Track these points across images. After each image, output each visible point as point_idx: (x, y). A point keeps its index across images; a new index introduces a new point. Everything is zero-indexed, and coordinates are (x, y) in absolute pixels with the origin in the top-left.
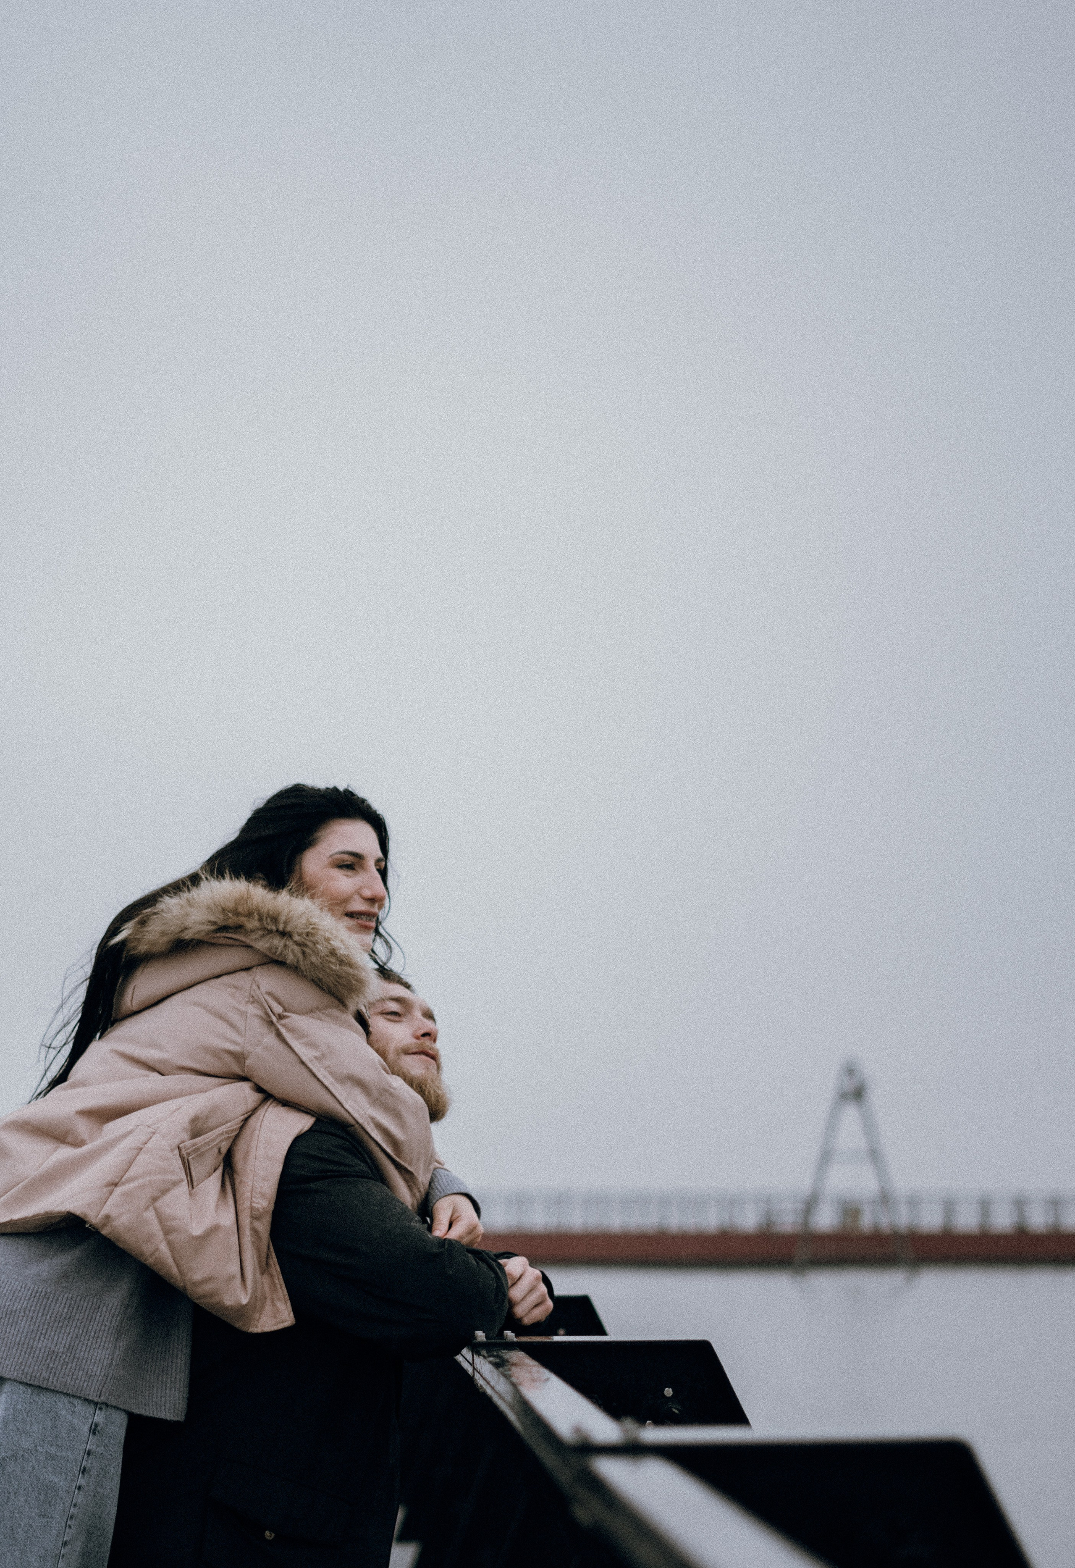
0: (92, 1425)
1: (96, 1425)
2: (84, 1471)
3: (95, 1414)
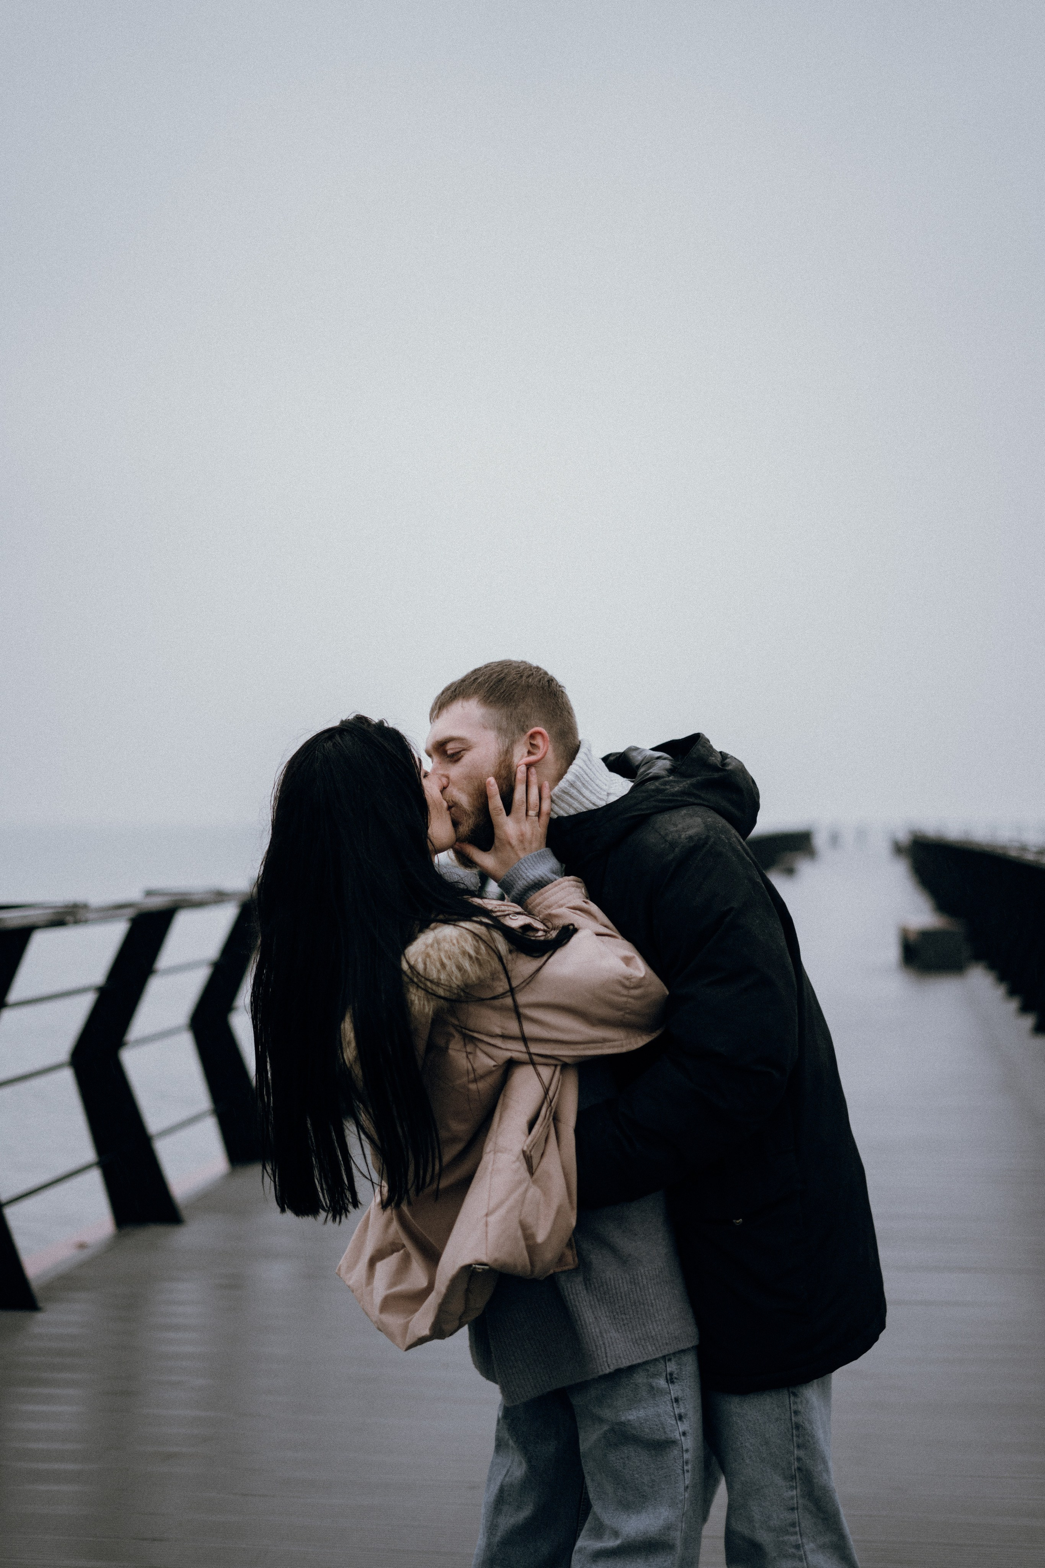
0: (667, 1376)
3: (666, 1367)
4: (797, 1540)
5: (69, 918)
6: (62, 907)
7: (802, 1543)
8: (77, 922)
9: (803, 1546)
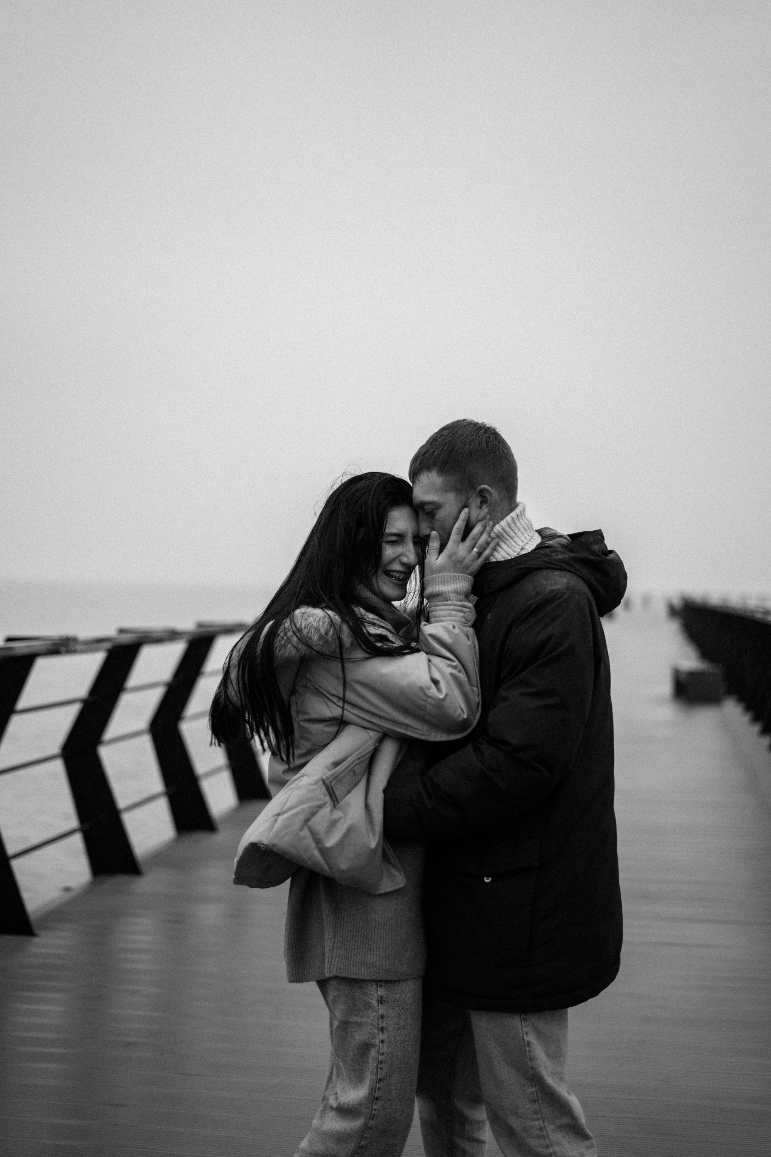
0: (378, 998)
1: (381, 997)
2: (382, 1029)
3: (378, 991)
4: (540, 1124)
5: (63, 649)
6: (58, 640)
7: (544, 1126)
8: (69, 652)
9: (545, 1128)
